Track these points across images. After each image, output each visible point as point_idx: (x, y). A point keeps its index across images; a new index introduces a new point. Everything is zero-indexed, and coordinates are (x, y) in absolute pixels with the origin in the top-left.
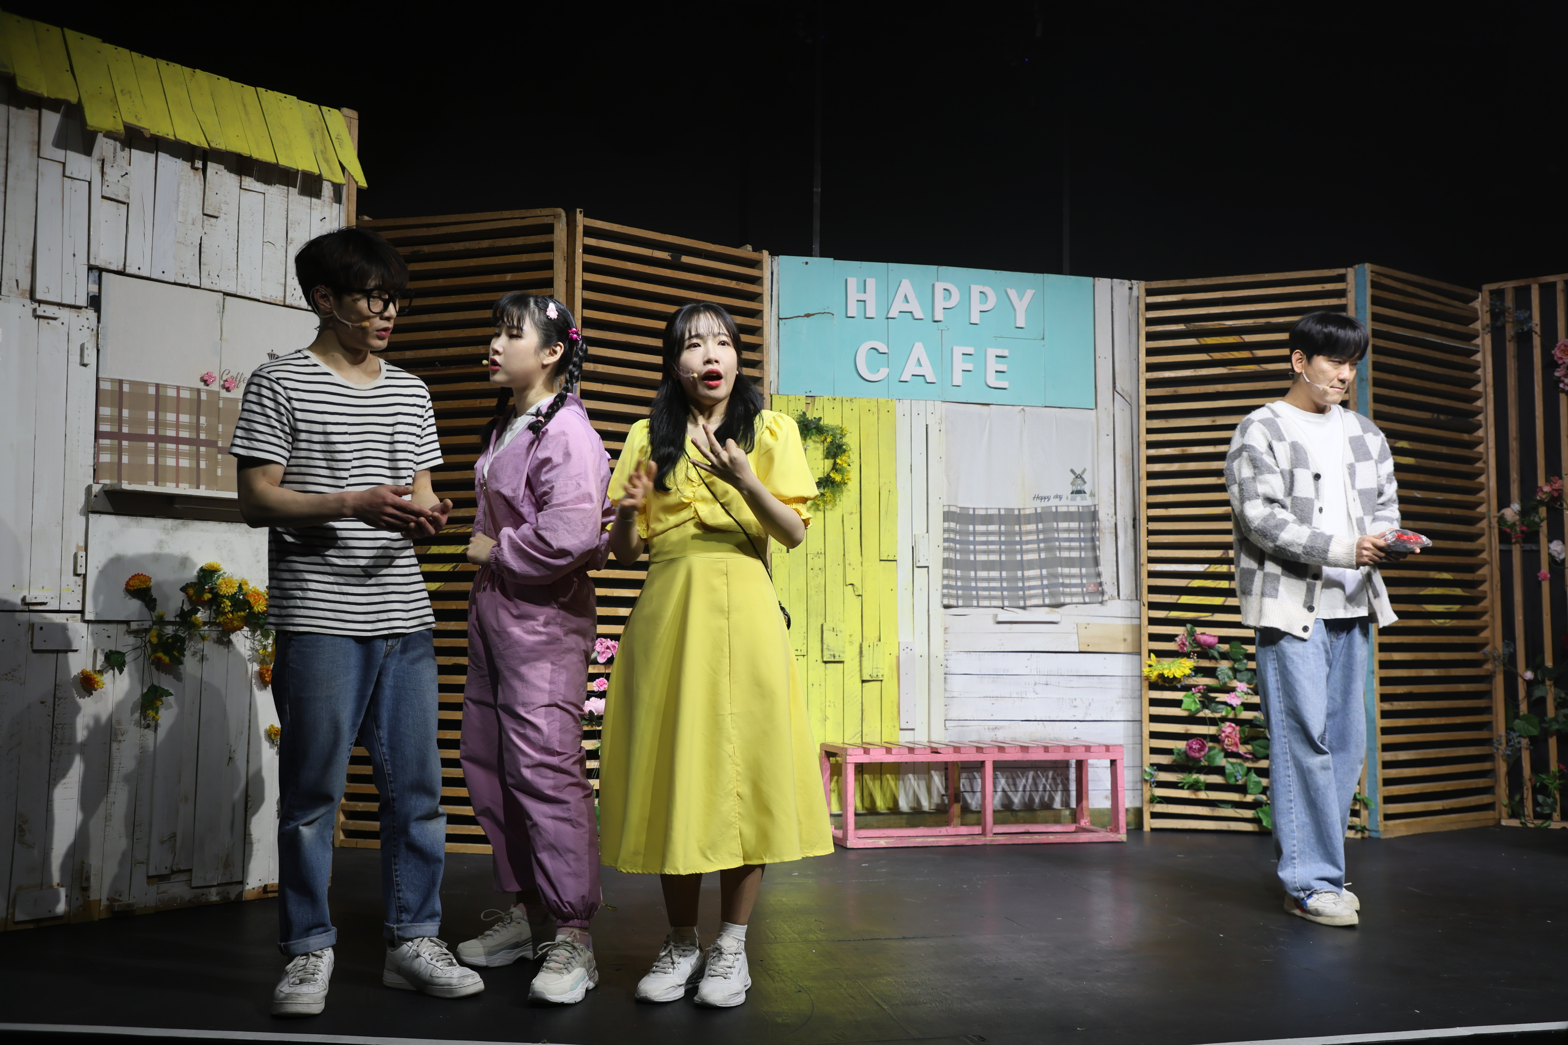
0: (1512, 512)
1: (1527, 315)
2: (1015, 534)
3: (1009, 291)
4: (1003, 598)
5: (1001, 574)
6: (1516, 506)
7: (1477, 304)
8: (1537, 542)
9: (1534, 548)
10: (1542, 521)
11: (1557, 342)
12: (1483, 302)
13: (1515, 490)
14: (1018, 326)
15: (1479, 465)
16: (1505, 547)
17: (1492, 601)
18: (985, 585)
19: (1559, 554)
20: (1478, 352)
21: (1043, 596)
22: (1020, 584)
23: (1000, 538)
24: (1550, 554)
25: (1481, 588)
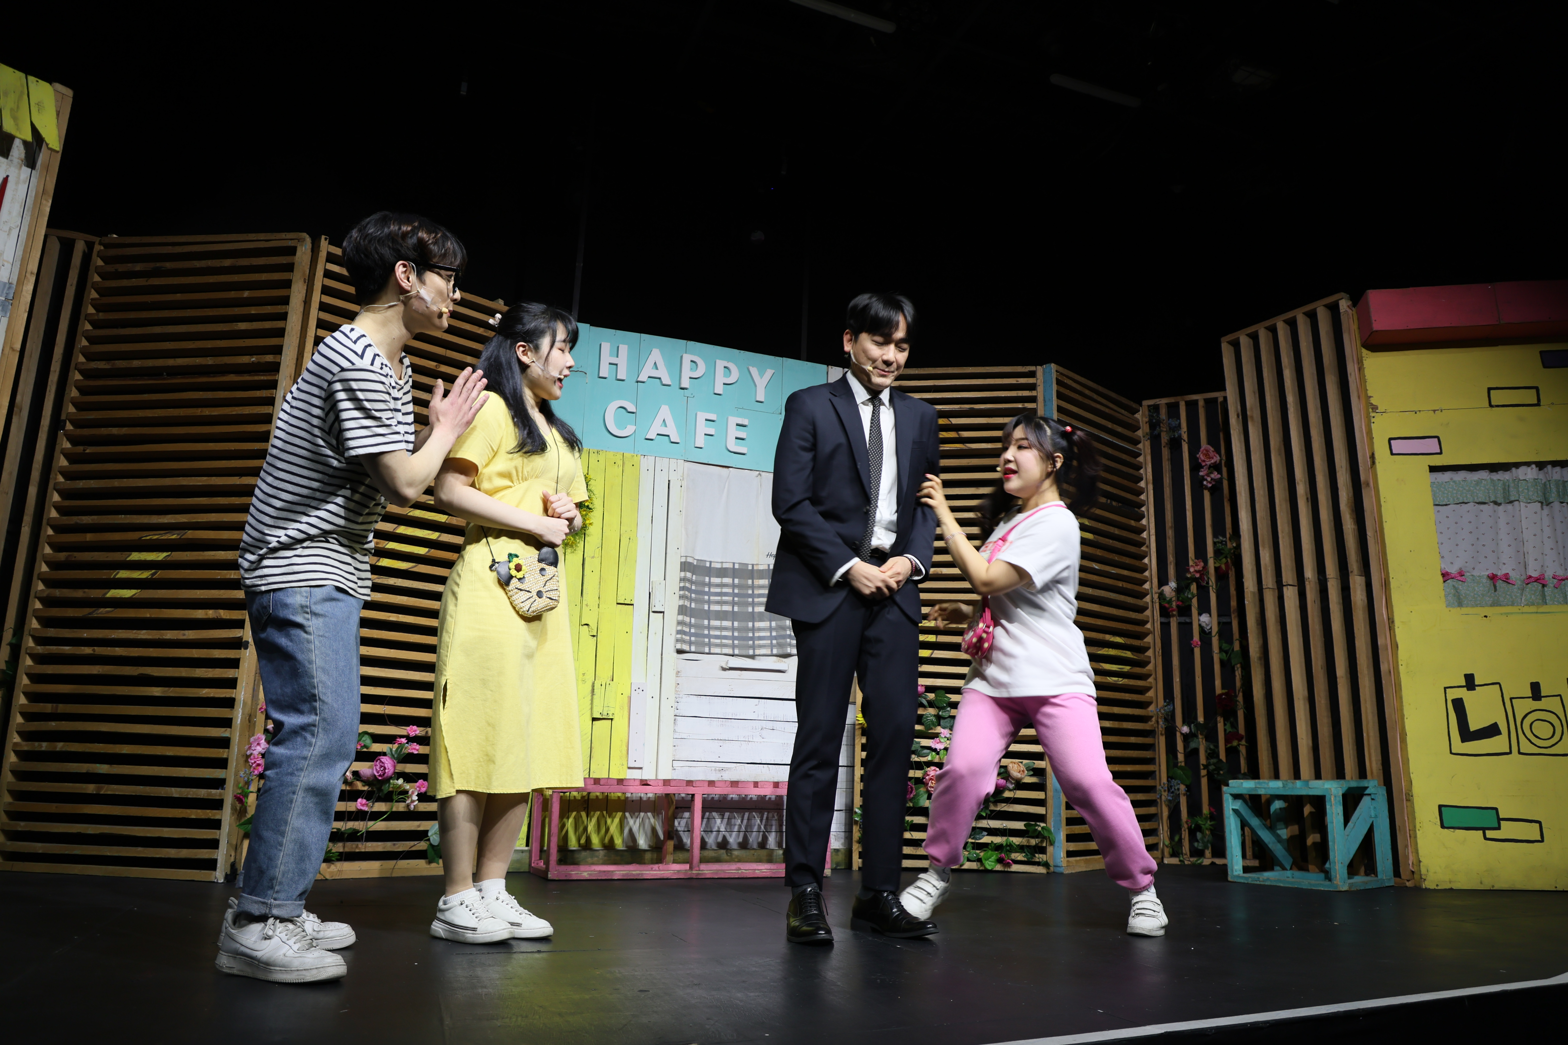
0: (1169, 589)
1: (1177, 423)
2: (748, 587)
3: (751, 368)
4: (733, 647)
5: (733, 624)
6: (1173, 584)
7: (1138, 416)
8: (1190, 615)
9: (1188, 620)
10: (1194, 597)
11: (1200, 448)
12: (1143, 415)
13: (1171, 571)
14: (758, 399)
15: (1144, 548)
16: (1164, 620)
17: (1155, 665)
18: (718, 633)
19: (1207, 625)
20: (1139, 455)
21: (772, 646)
22: (751, 635)
23: (733, 591)
24: (1200, 625)
25: (1147, 654)
